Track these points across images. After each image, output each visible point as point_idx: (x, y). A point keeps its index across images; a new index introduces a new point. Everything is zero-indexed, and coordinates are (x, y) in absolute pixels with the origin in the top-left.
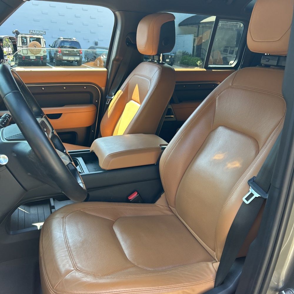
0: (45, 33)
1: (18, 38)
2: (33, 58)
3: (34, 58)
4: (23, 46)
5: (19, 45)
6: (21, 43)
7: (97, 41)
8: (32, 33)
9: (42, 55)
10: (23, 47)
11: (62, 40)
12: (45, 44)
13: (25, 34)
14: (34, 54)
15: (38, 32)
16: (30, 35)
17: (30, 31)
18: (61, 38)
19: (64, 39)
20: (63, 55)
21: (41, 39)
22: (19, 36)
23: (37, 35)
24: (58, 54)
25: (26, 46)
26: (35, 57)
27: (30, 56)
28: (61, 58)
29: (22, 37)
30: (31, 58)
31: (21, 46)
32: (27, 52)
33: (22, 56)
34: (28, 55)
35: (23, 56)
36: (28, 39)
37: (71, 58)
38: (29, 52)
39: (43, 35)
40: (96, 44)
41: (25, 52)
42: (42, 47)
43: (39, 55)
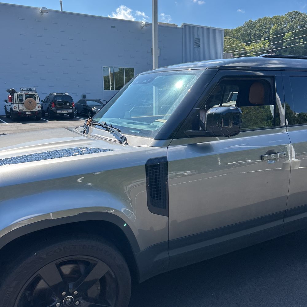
0: (35, 90)
1: (15, 96)
2: (28, 114)
5: (15, 102)
6: (17, 101)
8: (22, 90)
9: (37, 110)
10: (19, 104)
11: (55, 95)
12: (40, 100)
13: (20, 92)
14: (30, 110)
15: (28, 89)
16: (25, 93)
17: (21, 88)
18: (54, 93)
19: (57, 94)
20: (57, 109)
21: (36, 95)
22: (15, 94)
24: (52, 108)
25: (22, 103)
26: (30, 112)
27: (25, 112)
28: (55, 112)
29: (18, 95)
30: (27, 113)
31: (17, 103)
33: (17, 111)
34: (23, 111)
35: (20, 112)
36: (24, 96)
37: (64, 111)
38: (25, 108)
40: (84, 97)
41: (21, 108)
42: (37, 103)
43: (34, 110)
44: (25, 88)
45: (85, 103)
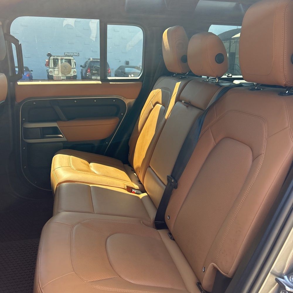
0: (78, 55)
1: (51, 60)
3: (64, 79)
4: (55, 67)
5: (51, 66)
6: (53, 65)
7: (128, 60)
9: (72, 75)
11: (91, 60)
12: (75, 65)
13: (57, 56)
14: (65, 75)
15: (72, 54)
16: (61, 57)
17: (65, 53)
18: (91, 58)
19: (93, 59)
20: (92, 75)
21: (72, 60)
22: (51, 58)
23: (68, 56)
24: (88, 74)
25: (57, 68)
26: (65, 77)
28: (90, 77)
29: (54, 59)
31: (53, 67)
32: (58, 73)
33: (53, 76)
34: (59, 76)
35: (55, 77)
36: (60, 61)
38: (60, 72)
39: (73, 56)
40: (127, 63)
41: (56, 73)
42: (72, 68)
43: (69, 75)
44: (69, 53)
45: (124, 70)
